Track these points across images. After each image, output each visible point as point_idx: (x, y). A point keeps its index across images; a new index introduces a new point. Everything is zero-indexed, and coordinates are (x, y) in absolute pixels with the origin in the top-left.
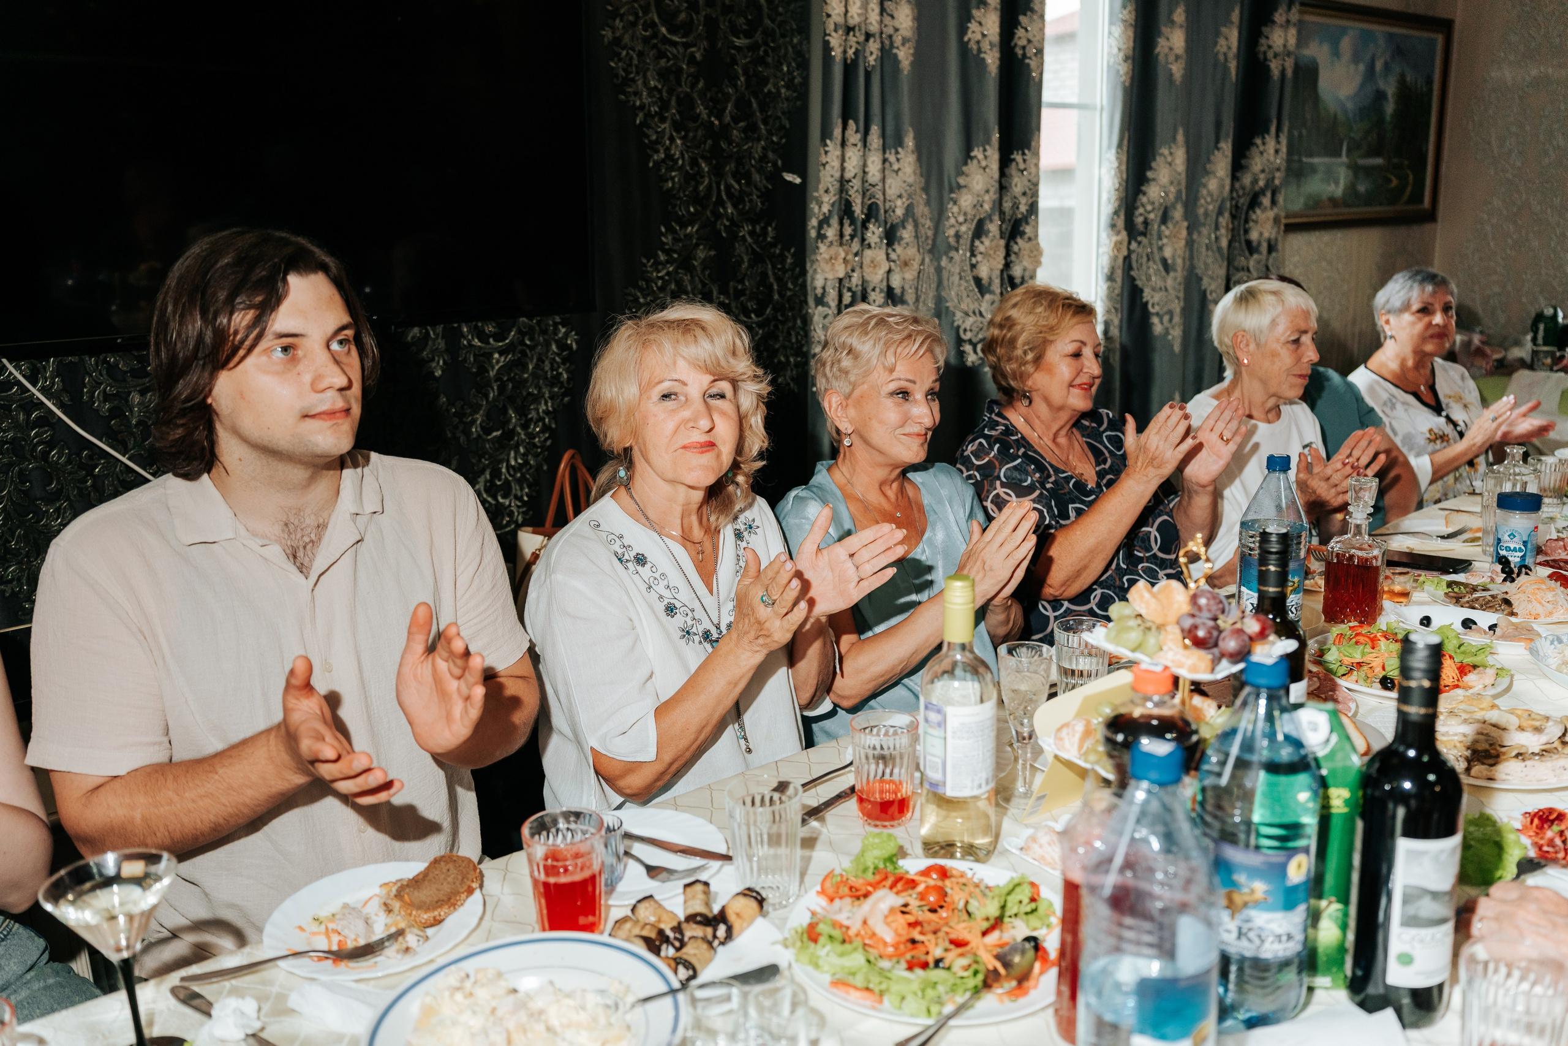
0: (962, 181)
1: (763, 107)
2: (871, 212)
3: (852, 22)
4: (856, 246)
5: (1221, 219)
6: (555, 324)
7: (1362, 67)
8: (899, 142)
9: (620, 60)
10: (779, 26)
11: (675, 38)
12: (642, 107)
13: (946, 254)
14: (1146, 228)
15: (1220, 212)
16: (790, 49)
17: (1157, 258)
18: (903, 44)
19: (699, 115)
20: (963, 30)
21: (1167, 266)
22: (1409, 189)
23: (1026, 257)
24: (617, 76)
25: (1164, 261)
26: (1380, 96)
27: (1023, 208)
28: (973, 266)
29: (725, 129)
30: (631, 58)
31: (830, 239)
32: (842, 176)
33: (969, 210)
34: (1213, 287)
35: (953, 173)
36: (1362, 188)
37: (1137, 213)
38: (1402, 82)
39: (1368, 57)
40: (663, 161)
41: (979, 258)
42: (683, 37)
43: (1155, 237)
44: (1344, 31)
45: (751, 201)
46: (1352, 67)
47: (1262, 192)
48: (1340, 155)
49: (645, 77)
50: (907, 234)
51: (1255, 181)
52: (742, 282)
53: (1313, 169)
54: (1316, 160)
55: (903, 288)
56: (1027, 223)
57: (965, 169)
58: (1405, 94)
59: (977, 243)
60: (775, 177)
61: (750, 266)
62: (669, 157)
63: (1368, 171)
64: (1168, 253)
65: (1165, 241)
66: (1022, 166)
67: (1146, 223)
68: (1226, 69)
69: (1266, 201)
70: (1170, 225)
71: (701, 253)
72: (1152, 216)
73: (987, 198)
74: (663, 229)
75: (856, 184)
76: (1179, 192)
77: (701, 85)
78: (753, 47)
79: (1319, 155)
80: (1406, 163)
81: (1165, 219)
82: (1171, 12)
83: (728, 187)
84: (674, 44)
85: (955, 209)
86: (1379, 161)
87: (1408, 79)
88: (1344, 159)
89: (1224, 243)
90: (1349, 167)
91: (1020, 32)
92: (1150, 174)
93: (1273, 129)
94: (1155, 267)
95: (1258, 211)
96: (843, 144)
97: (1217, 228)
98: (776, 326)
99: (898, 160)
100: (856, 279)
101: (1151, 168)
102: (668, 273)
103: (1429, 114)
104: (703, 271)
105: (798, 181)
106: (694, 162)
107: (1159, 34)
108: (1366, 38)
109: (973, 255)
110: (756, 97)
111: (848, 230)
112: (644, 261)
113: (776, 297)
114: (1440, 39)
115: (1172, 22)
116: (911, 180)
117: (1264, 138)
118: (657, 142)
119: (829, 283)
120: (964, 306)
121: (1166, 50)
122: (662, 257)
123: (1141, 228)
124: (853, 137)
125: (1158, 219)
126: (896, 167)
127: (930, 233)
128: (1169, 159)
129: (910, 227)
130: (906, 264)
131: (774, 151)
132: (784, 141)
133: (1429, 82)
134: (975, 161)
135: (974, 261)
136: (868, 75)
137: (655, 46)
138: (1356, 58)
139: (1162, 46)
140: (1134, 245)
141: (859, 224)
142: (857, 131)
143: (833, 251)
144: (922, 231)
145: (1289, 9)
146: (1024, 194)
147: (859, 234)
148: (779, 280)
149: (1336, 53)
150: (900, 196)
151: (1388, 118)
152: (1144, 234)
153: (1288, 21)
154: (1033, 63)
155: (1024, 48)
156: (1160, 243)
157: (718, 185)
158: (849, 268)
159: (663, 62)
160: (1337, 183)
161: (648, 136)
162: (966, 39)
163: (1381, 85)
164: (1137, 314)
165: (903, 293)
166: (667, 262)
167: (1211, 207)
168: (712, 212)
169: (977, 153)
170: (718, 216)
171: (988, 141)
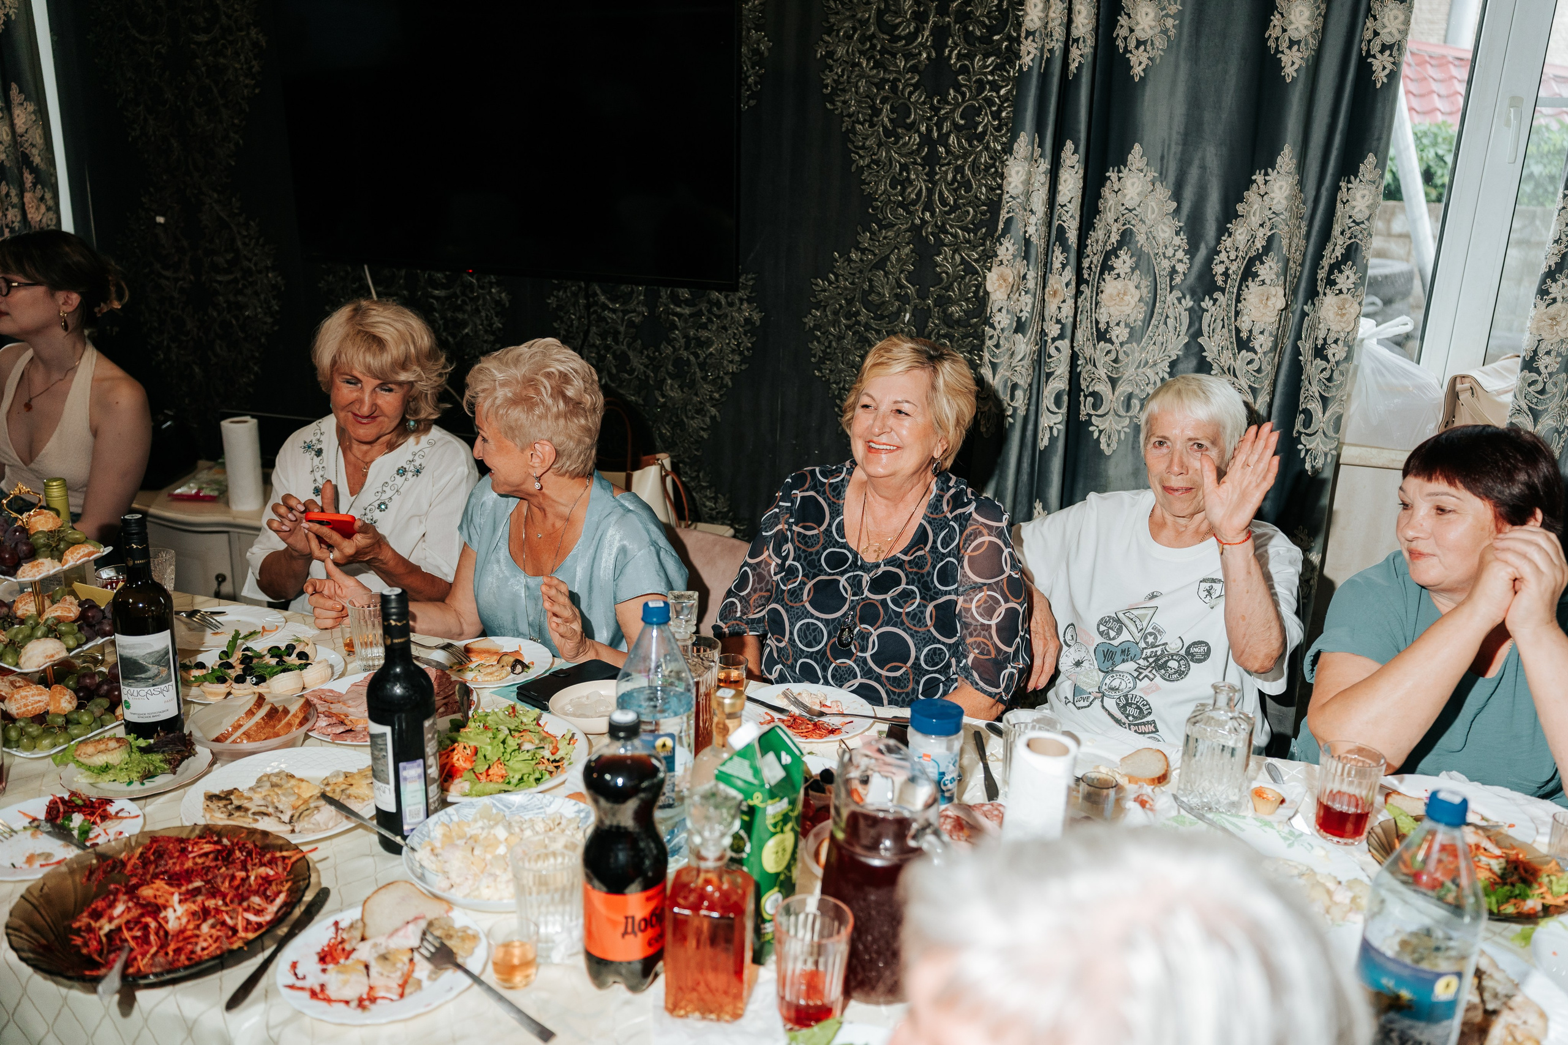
31: (1000, 258)
50: (1123, 262)
55: (1108, 323)
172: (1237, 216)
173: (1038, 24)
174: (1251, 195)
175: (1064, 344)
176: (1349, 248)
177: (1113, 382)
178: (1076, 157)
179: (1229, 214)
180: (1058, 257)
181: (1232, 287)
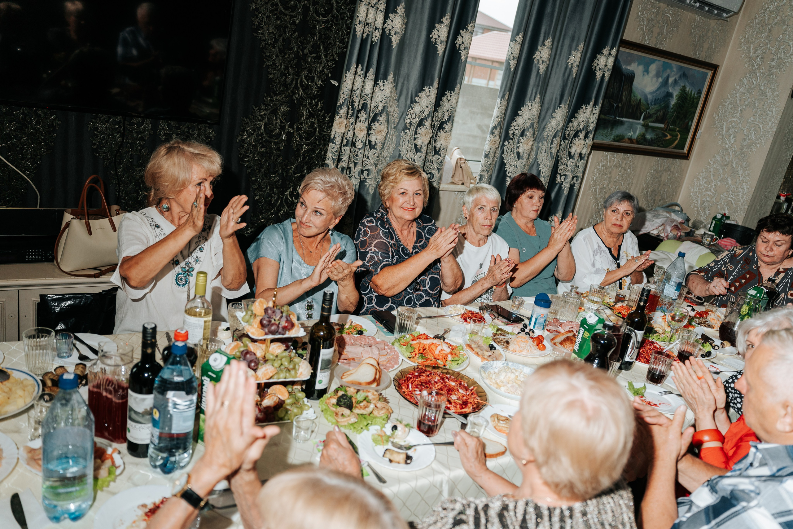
0: (417, 99)
1: (326, 49)
2: (364, 106)
3: (368, 21)
4: (352, 120)
5: (554, 139)
6: (205, 127)
7: (660, 80)
8: (385, 78)
9: (257, 18)
10: (341, 15)
11: (287, 12)
12: (264, 40)
13: (404, 130)
14: (513, 136)
15: (555, 136)
16: (345, 26)
17: (515, 152)
18: (395, 34)
19: (293, 48)
20: (430, 31)
21: (519, 156)
22: (677, 142)
23: (443, 139)
24: (254, 25)
25: (518, 154)
26: (669, 95)
27: (446, 117)
28: (415, 139)
29: (305, 55)
30: (263, 18)
31: (341, 115)
32: (352, 88)
33: (418, 113)
34: (544, 170)
35: (414, 95)
36: (648, 137)
37: (511, 128)
38: (683, 90)
39: (665, 75)
40: (271, 65)
41: (418, 135)
42: (291, 12)
43: (516, 142)
44: (653, 61)
45: (312, 90)
46: (655, 79)
47: (581, 131)
48: (639, 120)
49: (268, 27)
50: (382, 119)
51: (579, 125)
52: (301, 124)
53: (622, 123)
54: (624, 119)
56: (447, 125)
57: (419, 94)
58: (684, 96)
59: (419, 129)
60: (326, 81)
61: (307, 118)
62: (274, 64)
63: (654, 129)
64: (521, 150)
65: (520, 144)
66: (449, 98)
67: (513, 134)
68: (571, 70)
69: (582, 135)
70: (524, 138)
71: (282, 109)
72: (517, 132)
73: (427, 109)
74: (266, 95)
75: (358, 93)
76: (532, 124)
77: (296, 34)
78: (326, 22)
79: (626, 117)
80: (678, 129)
81: (522, 134)
82: (544, 41)
83: (302, 81)
84: (286, 15)
85: (412, 111)
86: (662, 126)
87: (687, 89)
88: (641, 121)
89: (554, 151)
90: (643, 126)
91: (459, 38)
92: (519, 112)
93: (592, 103)
94: (514, 155)
95: (577, 139)
96: (355, 74)
97: (552, 143)
98: (315, 147)
99: (384, 85)
100: (350, 134)
101: (521, 110)
102: (265, 114)
103: (696, 108)
104: (282, 116)
105: (337, 85)
106: (286, 68)
107: (536, 49)
108: (665, 67)
109: (416, 133)
110: (323, 44)
111: (350, 112)
112: (254, 107)
113: (317, 133)
114: (710, 73)
115: (544, 45)
116: (388, 95)
117: (586, 106)
118: (269, 56)
119: (337, 134)
120: (408, 155)
121: (539, 57)
122: (263, 107)
123: (511, 136)
124: (360, 72)
125: (519, 134)
126: (382, 88)
127: (396, 120)
128: (530, 108)
129: (384, 116)
130: (378, 132)
131: (327, 70)
132: (334, 65)
133: (700, 93)
134: (424, 92)
135: (416, 136)
136: (372, 46)
137: (276, 14)
138: (658, 75)
139: (537, 55)
140: (506, 143)
141: (356, 111)
142: (362, 70)
143: (341, 120)
144: (391, 118)
145: (612, 48)
146: (448, 111)
147: (355, 115)
148: (320, 127)
149: (647, 71)
150: (381, 102)
151: (671, 106)
152: (512, 139)
153: (610, 54)
154: (463, 53)
155: (460, 45)
156: (518, 145)
157: (297, 80)
158: (347, 129)
159: (278, 22)
160: (635, 132)
161: (265, 53)
162: (431, 36)
163: (671, 90)
164: (502, 174)
165: (375, 145)
166: (265, 109)
167: (551, 133)
168: (292, 91)
169: (426, 88)
170: (294, 93)
171: (431, 84)
172: (416, 102)
173: (363, 20)
174: (422, 95)
175: (362, 151)
176: (450, 117)
177: (376, 165)
178: (362, 72)
179: (413, 101)
180: (363, 116)
181: (413, 128)
